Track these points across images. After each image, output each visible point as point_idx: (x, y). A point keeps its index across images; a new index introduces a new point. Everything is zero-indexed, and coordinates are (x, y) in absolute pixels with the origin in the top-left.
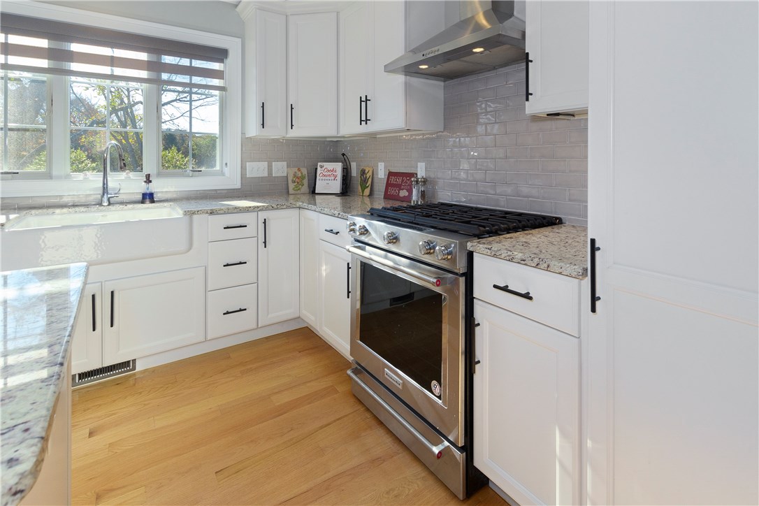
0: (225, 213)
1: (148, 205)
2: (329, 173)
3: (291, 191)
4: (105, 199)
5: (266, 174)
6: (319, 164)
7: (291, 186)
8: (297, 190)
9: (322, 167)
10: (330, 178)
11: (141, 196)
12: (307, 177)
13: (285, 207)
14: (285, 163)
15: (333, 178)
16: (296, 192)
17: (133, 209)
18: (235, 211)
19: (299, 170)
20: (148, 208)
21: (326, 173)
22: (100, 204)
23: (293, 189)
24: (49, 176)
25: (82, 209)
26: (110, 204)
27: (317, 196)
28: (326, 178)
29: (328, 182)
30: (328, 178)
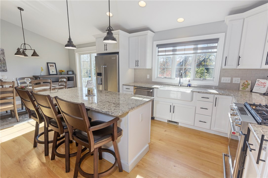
0: (202, 93)
1: (188, 87)
2: (262, 84)
3: (240, 89)
4: (180, 84)
5: (230, 82)
6: (258, 80)
7: (241, 87)
8: (244, 89)
9: (258, 81)
10: (262, 86)
11: (187, 85)
12: (250, 84)
13: (225, 95)
14: (240, 78)
15: (263, 86)
16: (243, 90)
17: (185, 88)
18: (206, 93)
19: (247, 81)
20: (188, 88)
21: (260, 84)
22: (178, 86)
23: (242, 89)
24: (171, 78)
25: (175, 86)
26: (180, 86)
27: (253, 93)
28: (259, 86)
29: (260, 88)
30: (261, 86)
